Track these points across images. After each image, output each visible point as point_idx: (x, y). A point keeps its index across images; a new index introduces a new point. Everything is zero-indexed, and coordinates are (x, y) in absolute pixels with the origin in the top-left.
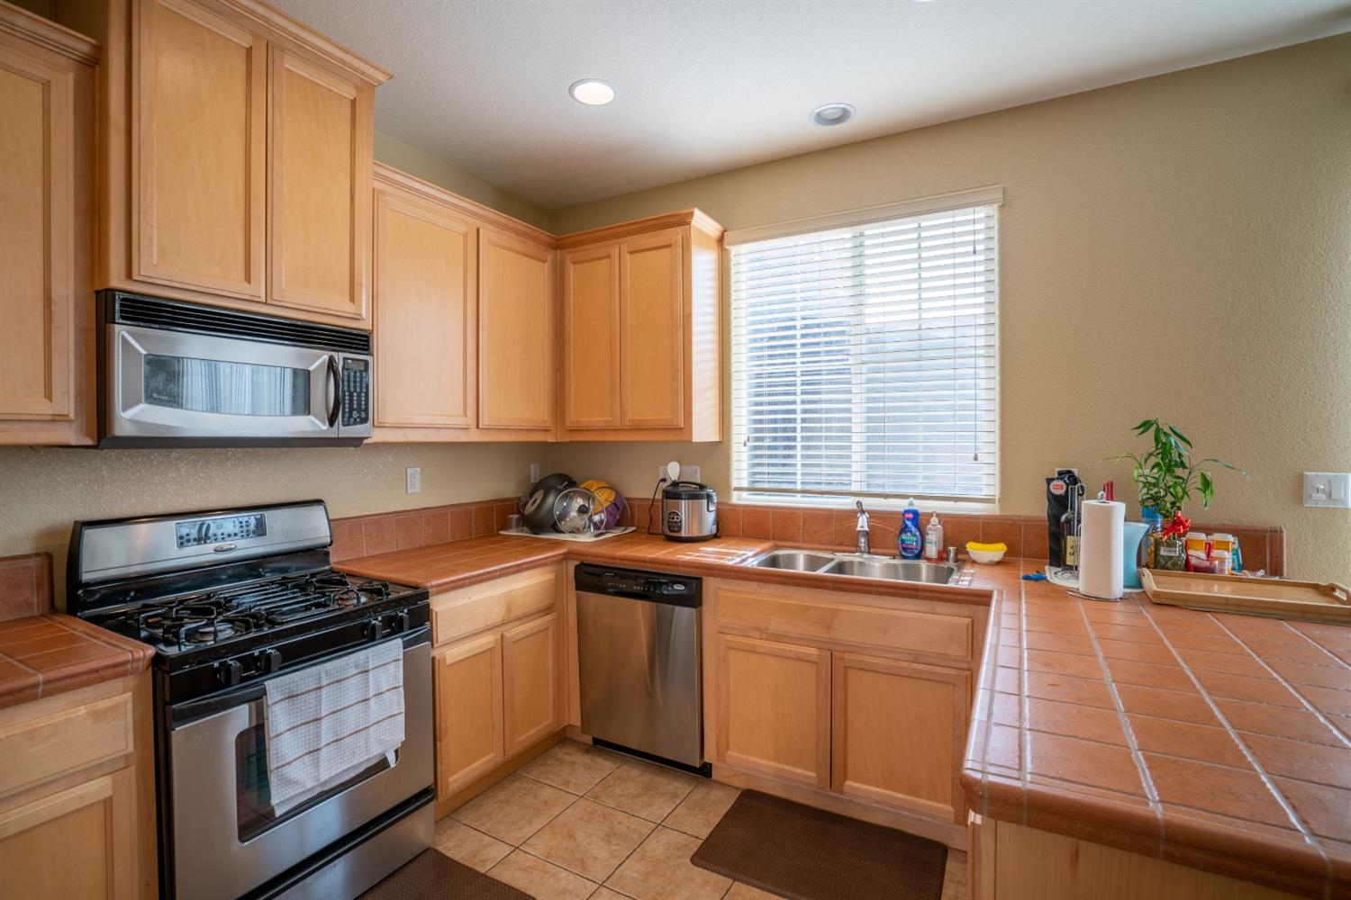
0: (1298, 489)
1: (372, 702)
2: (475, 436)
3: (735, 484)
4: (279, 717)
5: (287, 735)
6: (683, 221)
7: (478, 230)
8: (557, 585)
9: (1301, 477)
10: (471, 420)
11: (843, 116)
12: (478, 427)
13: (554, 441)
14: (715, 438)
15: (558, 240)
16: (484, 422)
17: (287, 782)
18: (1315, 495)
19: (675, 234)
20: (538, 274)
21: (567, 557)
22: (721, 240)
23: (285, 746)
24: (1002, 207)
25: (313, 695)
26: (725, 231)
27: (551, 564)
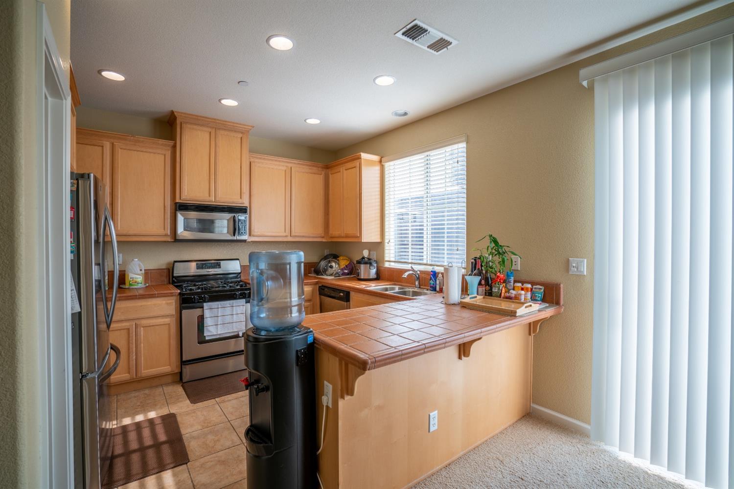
0: (567, 265)
1: (234, 316)
2: (290, 239)
3: (386, 259)
4: (207, 313)
5: (209, 319)
6: (359, 158)
7: (291, 168)
8: (313, 291)
9: (568, 259)
10: (288, 233)
11: (405, 114)
12: (291, 236)
13: (326, 241)
14: (378, 240)
15: (327, 165)
16: (293, 234)
17: (209, 331)
18: (572, 269)
19: (356, 163)
20: (319, 180)
21: (317, 283)
22: (381, 161)
23: (208, 321)
24: (467, 143)
25: (216, 310)
26: (382, 157)
27: (310, 285)
